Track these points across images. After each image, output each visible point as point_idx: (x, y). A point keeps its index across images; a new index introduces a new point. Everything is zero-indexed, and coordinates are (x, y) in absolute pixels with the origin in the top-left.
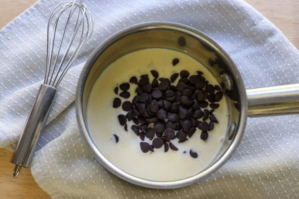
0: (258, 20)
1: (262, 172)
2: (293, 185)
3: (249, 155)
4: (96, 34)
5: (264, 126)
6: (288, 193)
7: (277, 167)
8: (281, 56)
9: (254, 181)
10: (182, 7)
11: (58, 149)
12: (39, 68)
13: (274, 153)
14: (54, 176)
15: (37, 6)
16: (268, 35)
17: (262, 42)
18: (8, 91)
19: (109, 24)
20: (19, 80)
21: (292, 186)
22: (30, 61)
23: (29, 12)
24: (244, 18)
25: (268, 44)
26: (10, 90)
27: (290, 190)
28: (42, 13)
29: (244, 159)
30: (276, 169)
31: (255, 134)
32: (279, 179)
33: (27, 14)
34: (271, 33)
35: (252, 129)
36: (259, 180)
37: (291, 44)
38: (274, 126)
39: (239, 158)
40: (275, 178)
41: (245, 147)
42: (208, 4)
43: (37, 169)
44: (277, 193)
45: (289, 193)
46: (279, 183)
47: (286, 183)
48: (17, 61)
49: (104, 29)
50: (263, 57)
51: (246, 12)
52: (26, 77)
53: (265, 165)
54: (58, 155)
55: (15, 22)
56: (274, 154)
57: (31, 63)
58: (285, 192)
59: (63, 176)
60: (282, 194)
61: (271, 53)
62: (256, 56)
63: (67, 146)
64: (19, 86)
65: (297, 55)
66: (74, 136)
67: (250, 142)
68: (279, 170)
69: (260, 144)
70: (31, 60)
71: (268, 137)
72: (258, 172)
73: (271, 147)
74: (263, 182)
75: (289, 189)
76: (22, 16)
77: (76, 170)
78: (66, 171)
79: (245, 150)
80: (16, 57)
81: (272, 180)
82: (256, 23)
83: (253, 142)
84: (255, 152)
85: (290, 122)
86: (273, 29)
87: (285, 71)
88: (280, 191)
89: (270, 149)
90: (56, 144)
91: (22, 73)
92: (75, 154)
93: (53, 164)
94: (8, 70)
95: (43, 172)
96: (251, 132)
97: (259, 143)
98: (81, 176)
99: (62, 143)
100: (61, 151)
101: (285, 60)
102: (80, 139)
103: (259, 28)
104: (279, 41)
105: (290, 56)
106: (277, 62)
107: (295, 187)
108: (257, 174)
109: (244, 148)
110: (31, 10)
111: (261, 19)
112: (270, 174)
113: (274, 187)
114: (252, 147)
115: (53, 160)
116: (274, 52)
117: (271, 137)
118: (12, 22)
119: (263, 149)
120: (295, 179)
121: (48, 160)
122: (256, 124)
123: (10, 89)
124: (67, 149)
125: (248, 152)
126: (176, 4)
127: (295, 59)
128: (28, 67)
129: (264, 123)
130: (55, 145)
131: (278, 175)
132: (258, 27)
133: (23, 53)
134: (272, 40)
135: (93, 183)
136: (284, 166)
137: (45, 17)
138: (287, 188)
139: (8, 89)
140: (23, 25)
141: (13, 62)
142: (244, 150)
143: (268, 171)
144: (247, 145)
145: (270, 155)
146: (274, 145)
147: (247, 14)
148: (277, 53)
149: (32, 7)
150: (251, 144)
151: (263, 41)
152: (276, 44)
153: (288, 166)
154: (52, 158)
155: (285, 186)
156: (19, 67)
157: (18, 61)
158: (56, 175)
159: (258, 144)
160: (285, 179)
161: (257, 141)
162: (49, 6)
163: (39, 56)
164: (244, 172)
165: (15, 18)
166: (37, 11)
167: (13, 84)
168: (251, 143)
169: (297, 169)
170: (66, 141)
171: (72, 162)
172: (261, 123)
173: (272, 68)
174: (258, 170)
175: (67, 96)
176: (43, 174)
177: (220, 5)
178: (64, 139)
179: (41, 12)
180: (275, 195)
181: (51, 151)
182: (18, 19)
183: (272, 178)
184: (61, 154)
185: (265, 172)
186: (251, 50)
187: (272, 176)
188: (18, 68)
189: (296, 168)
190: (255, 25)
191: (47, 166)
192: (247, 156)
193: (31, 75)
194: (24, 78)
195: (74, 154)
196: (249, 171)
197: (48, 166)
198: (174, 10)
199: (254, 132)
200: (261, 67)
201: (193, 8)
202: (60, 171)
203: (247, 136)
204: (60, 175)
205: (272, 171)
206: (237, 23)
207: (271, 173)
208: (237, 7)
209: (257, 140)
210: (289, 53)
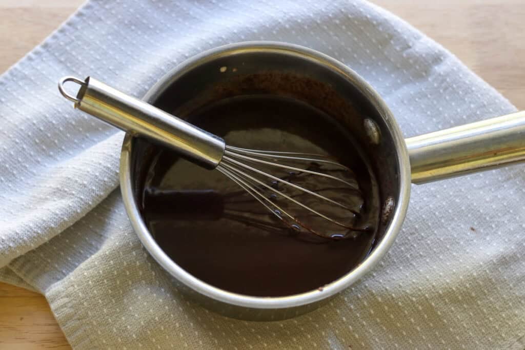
0: (413, 39)
1: (450, 290)
2: (502, 307)
3: (425, 258)
4: (148, 79)
5: (445, 211)
6: (495, 320)
7: (475, 279)
8: (458, 93)
9: (437, 306)
10: (287, 26)
11: (101, 271)
12: (56, 141)
13: (467, 253)
14: (95, 321)
15: (46, 46)
16: (433, 62)
17: (424, 74)
18: (6, 183)
19: (169, 61)
20: (23, 164)
21: (501, 309)
22: (40, 130)
23: (33, 56)
24: (391, 37)
25: (434, 77)
26: (10, 183)
27: (498, 315)
28: (56, 56)
29: (417, 266)
30: (473, 282)
31: (430, 224)
32: (478, 298)
33: (30, 59)
34: (437, 59)
35: (424, 216)
36: (445, 304)
37: (473, 74)
38: (462, 210)
39: (408, 264)
40: (472, 297)
41: (415, 245)
42: (329, 17)
43: (65, 308)
44: (477, 323)
45: (497, 321)
46: (478, 305)
47: (490, 305)
48: (18, 132)
49: (161, 69)
50: (429, 99)
51: (393, 27)
52: (36, 159)
53: (453, 276)
54: (101, 282)
55: (11, 74)
56: (467, 255)
57: (41, 133)
58: (491, 319)
59: (109, 320)
60: (485, 323)
61: (441, 91)
62: (417, 99)
63: (115, 265)
64: (24, 174)
65: (485, 90)
66: (124, 247)
67: (422, 237)
68: (476, 284)
69: (442, 239)
70: (42, 128)
71: (454, 227)
72: (444, 292)
73: (462, 243)
74: (453, 306)
75: (496, 315)
76: (22, 64)
77: (131, 308)
78: (114, 310)
79: (416, 251)
80: (16, 126)
81: (466, 302)
82: (410, 44)
83: (428, 236)
84: (435, 252)
85: (488, 199)
86: (439, 51)
87: (467, 117)
88: (483, 319)
89: (459, 247)
90: (96, 263)
91: (29, 152)
92: (128, 279)
93: (93, 300)
94: (4, 149)
95: (76, 313)
96: (424, 220)
97: (439, 237)
98: (140, 318)
99: (107, 261)
100: (105, 275)
101: (466, 99)
102: (134, 253)
103: (417, 52)
104: (453, 70)
105: (473, 91)
106: (453, 104)
107: (505, 310)
108: (441, 295)
109: (414, 247)
110: (37, 53)
111: (418, 38)
112: (463, 292)
113: (471, 314)
114: (428, 245)
115: (93, 291)
116: (446, 89)
117: (458, 228)
118: (7, 74)
119: (448, 246)
120: (504, 296)
121: (84, 293)
122: (430, 207)
123: (10, 181)
124: (114, 271)
125: (423, 252)
126: (277, 21)
127: (482, 95)
128: (37, 141)
129: (444, 206)
130: (95, 266)
131: (476, 292)
132: (414, 50)
133: (28, 119)
134: (439, 69)
135: (161, 331)
136: (485, 276)
137: (61, 62)
138: (492, 313)
139: (6, 181)
140: (25, 77)
141: (11, 136)
142: (414, 250)
143: (459, 287)
144: (419, 242)
145: (460, 257)
146: (466, 240)
147: (395, 31)
148: (450, 89)
149: (38, 48)
150: (426, 240)
151: (426, 72)
152: (447, 75)
153: (492, 277)
154: (91, 288)
155: (489, 309)
156: (22, 141)
157: (20, 132)
158: (99, 319)
159: (438, 239)
160: (488, 297)
161: (435, 234)
162: (66, 44)
163: (54, 122)
164: (419, 293)
165: (11, 68)
166: (46, 54)
167: (15, 172)
168: (426, 238)
169: (506, 281)
170: (113, 258)
171: (124, 295)
172: (439, 206)
173: (446, 115)
174: (443, 286)
175: (105, 176)
176: (76, 317)
177: (349, 19)
178: (109, 253)
179: (53, 54)
180: (475, 327)
181: (88, 276)
182: (16, 69)
183: (467, 297)
184: (105, 281)
185: (454, 289)
186: (408, 90)
187: (466, 296)
188: (21, 143)
189: (504, 279)
190: (410, 47)
191: (82, 304)
192: (422, 260)
193: (43, 155)
194: (32, 159)
195: (126, 281)
196: (428, 291)
197: (85, 303)
198: (274, 32)
199: (427, 220)
200: (428, 116)
201: (306, 27)
202: (105, 310)
203: (417, 227)
204: (105, 318)
205: (466, 287)
206: (380, 47)
207: (465, 290)
208: (376, 20)
209: (435, 232)
210: (470, 87)
